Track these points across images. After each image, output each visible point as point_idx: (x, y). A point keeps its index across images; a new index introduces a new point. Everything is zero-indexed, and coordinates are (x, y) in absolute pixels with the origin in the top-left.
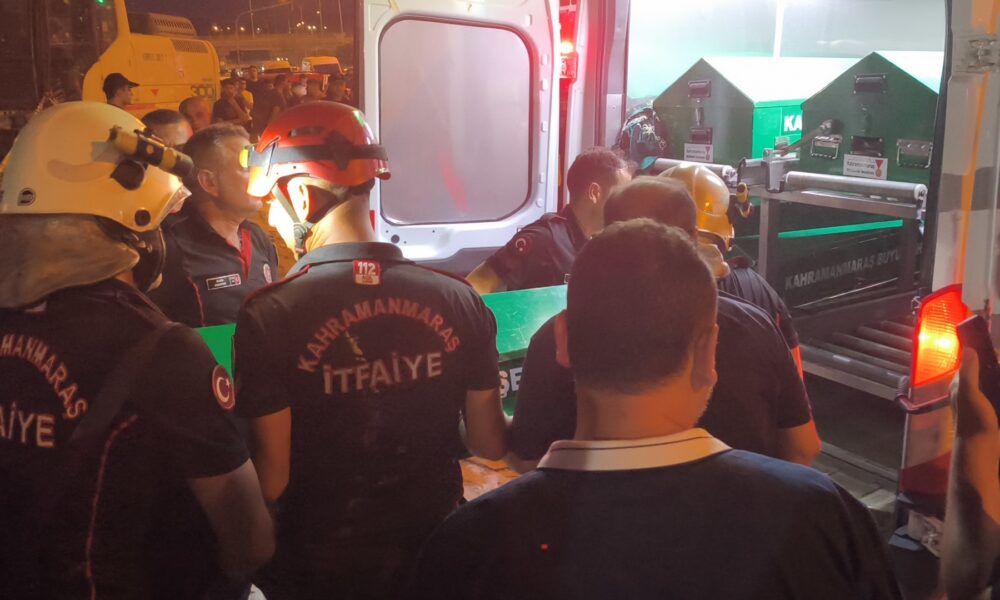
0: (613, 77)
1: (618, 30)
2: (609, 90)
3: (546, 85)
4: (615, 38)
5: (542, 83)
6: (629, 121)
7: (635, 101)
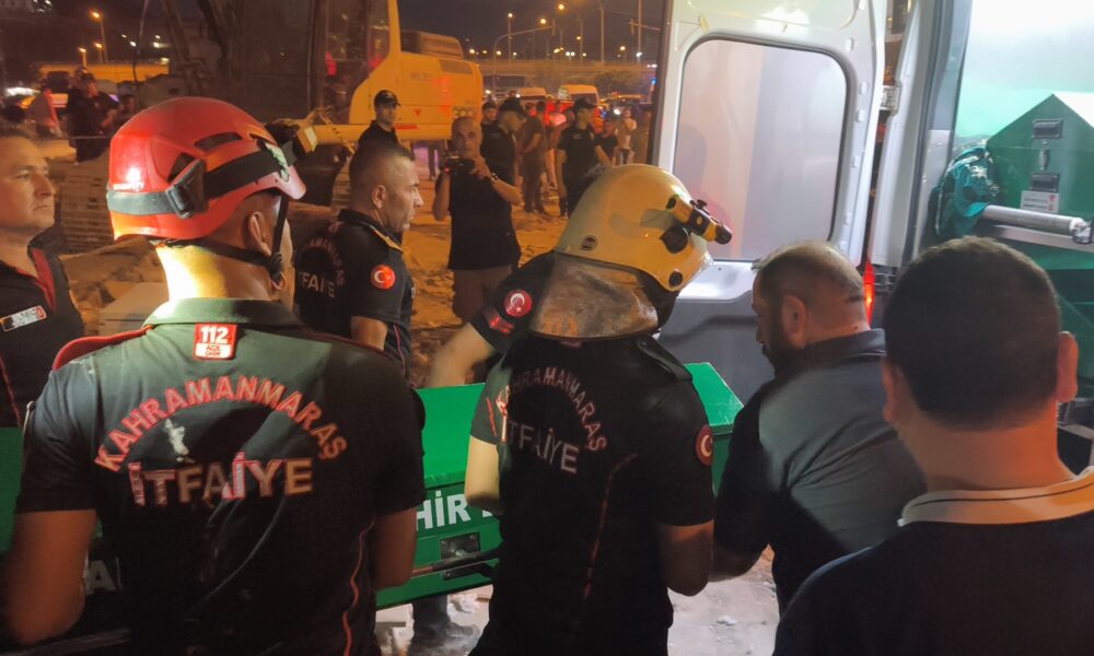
0: (941, 111)
1: (951, 59)
2: (935, 125)
3: (862, 116)
4: (948, 67)
5: (858, 113)
6: (956, 161)
7: (964, 139)
